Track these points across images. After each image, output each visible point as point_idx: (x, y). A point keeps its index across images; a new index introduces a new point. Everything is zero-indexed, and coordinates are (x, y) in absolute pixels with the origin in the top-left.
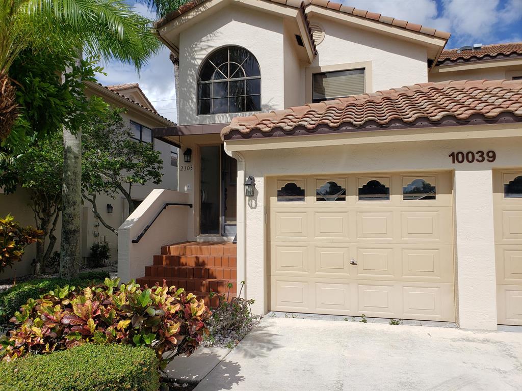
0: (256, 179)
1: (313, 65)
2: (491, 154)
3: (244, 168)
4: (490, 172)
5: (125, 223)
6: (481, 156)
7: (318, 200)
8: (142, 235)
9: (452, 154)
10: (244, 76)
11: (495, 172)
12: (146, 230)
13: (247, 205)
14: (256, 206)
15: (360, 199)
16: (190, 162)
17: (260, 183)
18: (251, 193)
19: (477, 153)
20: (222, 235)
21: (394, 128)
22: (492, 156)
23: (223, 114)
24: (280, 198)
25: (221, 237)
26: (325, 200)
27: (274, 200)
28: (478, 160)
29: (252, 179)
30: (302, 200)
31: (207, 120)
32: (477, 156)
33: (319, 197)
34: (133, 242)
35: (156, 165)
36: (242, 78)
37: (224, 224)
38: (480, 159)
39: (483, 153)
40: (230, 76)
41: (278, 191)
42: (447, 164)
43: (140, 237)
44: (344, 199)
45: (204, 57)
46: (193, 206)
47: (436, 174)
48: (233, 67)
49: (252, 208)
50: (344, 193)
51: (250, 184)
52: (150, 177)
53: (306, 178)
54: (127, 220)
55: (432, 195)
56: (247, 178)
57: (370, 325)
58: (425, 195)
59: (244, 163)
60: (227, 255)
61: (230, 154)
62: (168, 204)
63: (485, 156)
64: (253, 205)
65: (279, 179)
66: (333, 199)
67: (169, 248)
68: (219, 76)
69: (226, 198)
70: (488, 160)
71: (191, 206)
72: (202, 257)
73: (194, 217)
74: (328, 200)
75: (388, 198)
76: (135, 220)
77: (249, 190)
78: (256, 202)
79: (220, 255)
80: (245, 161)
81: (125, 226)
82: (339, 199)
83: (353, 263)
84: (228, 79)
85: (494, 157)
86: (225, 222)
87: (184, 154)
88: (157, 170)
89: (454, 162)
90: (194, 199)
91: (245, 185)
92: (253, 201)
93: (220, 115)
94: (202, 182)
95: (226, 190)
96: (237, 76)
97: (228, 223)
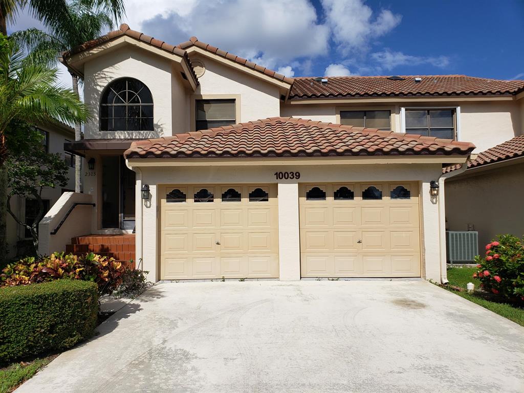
0: (150, 186)
1: (195, 93)
2: (297, 174)
3: (141, 178)
4: (297, 185)
5: (44, 219)
6: (292, 175)
7: (195, 201)
8: (58, 228)
9: (276, 174)
10: (139, 103)
11: (299, 184)
12: (61, 225)
13: (144, 206)
14: (150, 206)
15: (223, 201)
16: (93, 169)
17: (153, 189)
18: (146, 196)
19: (290, 173)
20: (121, 229)
21: (240, 157)
22: (298, 176)
23: (122, 132)
24: (168, 200)
25: (121, 230)
26: (200, 202)
27: (164, 201)
28: (290, 178)
29: (147, 187)
30: (185, 201)
31: (109, 135)
32: (290, 175)
33: (196, 199)
34: (51, 233)
35: (62, 171)
36: (139, 104)
37: (123, 220)
38: (292, 177)
39: (293, 173)
40: (128, 101)
41: (167, 195)
42: (273, 180)
43: (56, 231)
44: (213, 201)
45: (105, 85)
46: (96, 205)
47: (269, 185)
48: (131, 95)
49: (147, 207)
50: (213, 197)
51: (146, 190)
52: (58, 181)
53: (187, 186)
54: (45, 216)
55: (266, 198)
56: (144, 186)
57: (227, 282)
58: (262, 198)
59: (141, 175)
60: (126, 243)
61: (130, 168)
62: (77, 204)
63: (294, 175)
64: (148, 205)
65: (167, 186)
66: (205, 201)
67: (78, 239)
68: (118, 101)
69: (124, 199)
70: (296, 178)
71: (94, 205)
72: (106, 244)
73: (96, 214)
74: (202, 201)
75: (240, 201)
76: (52, 217)
77: (145, 194)
78: (150, 203)
79: (121, 243)
80: (142, 174)
81: (43, 222)
82: (209, 201)
83: (218, 244)
84: (126, 104)
85: (299, 176)
86: (124, 218)
87: (88, 163)
88: (62, 174)
89: (277, 178)
90: (96, 199)
91: (142, 191)
92: (148, 202)
93: (119, 132)
94: (103, 185)
95: (124, 192)
96: (134, 102)
97: (126, 219)
